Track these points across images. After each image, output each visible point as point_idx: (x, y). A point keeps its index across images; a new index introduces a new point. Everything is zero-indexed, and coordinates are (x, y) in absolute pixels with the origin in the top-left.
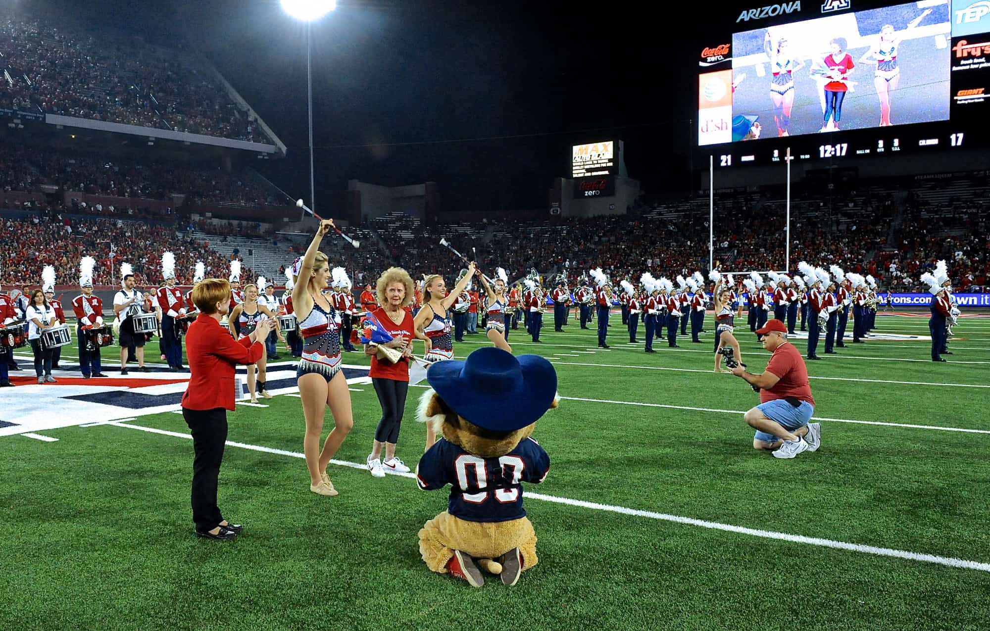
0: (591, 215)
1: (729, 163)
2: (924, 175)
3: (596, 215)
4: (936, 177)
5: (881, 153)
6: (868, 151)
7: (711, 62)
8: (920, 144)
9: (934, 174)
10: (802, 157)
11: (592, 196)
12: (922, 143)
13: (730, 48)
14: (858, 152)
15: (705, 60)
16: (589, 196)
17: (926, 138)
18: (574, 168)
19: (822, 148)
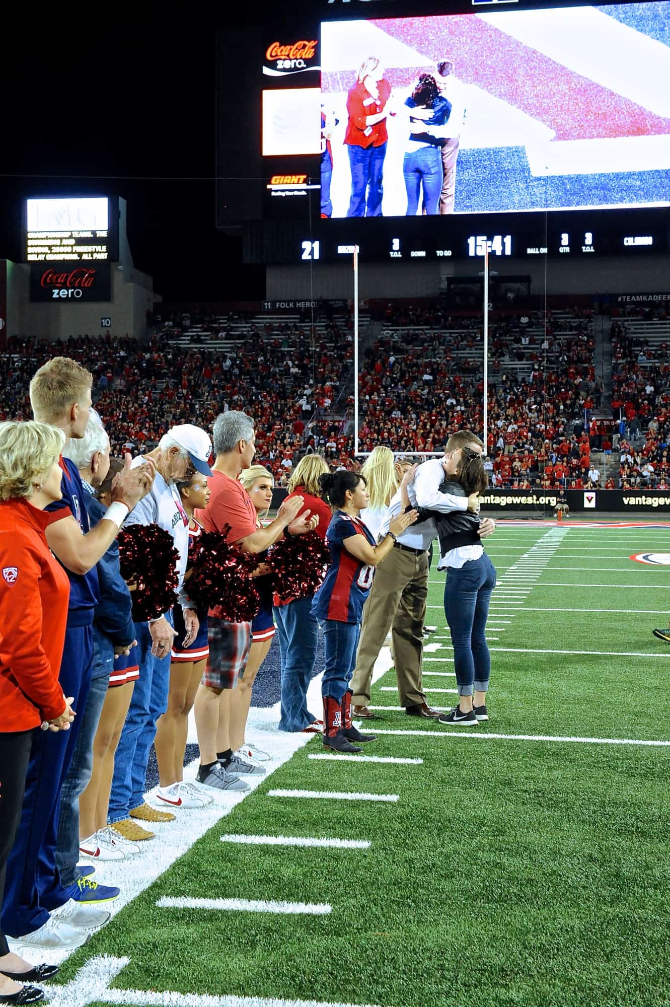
0: (64, 337)
1: (317, 256)
2: (631, 295)
3: (75, 337)
4: (650, 298)
5: (565, 254)
6: (544, 250)
7: (284, 70)
8: (626, 244)
9: (647, 294)
10: (440, 253)
11: (67, 300)
12: (629, 241)
13: (317, 48)
14: (530, 251)
15: (273, 65)
16: (60, 299)
17: (634, 235)
18: (30, 243)
19: (471, 241)
